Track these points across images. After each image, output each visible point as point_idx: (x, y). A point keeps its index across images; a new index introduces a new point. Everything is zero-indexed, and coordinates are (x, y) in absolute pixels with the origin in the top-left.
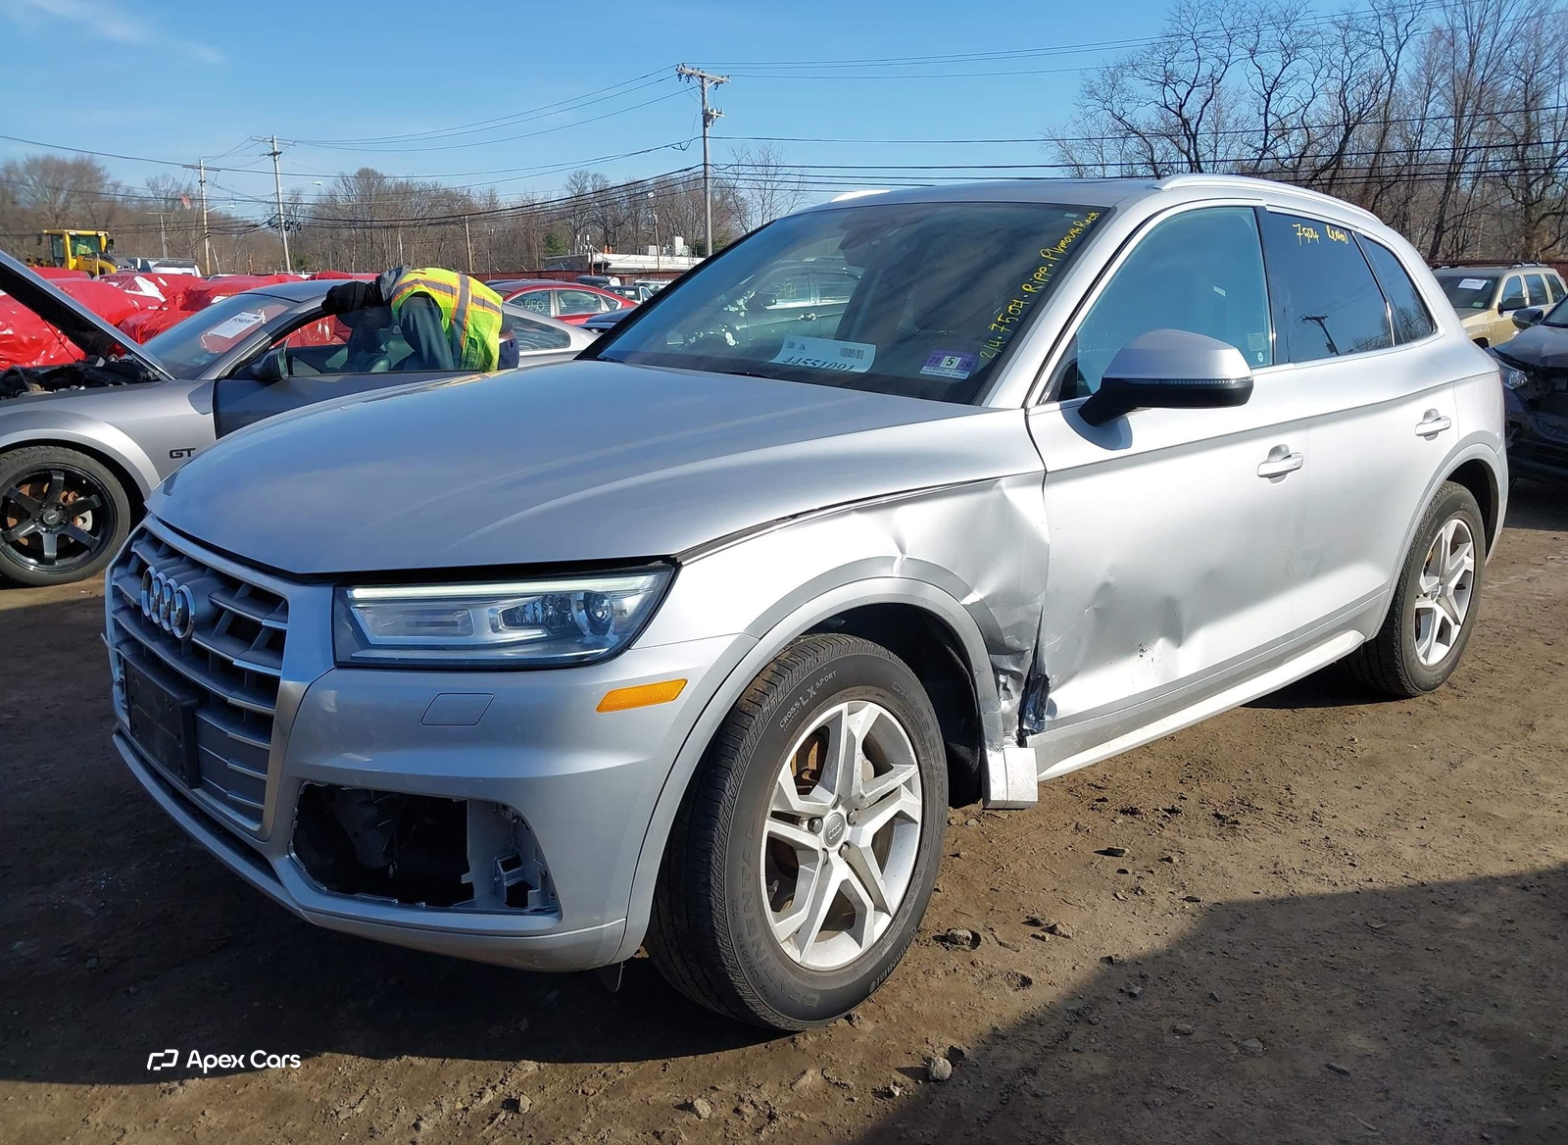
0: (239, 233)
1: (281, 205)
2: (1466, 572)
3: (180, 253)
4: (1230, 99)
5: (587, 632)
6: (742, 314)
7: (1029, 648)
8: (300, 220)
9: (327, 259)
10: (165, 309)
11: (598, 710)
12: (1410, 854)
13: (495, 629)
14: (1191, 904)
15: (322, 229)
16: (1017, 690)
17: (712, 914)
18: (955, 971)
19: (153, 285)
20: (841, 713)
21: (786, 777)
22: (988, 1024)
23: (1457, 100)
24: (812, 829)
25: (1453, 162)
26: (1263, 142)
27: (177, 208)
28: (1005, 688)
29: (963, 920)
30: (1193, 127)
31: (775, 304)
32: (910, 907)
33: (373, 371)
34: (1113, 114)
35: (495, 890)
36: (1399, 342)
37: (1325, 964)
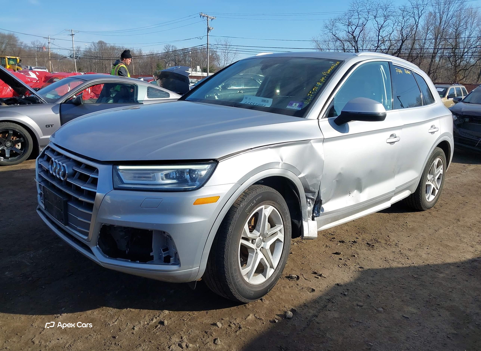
0: (60, 59)
1: (74, 51)
2: (441, 174)
3: (41, 65)
4: (368, 31)
5: (190, 181)
6: (220, 90)
7: (317, 191)
8: (80, 56)
9: (88, 68)
10: (38, 82)
11: (194, 204)
12: (424, 256)
13: (163, 179)
14: (361, 269)
15: (87, 59)
16: (312, 204)
17: (224, 266)
18: (292, 287)
19: (34, 74)
20: (262, 208)
21: (246, 227)
22: (303, 302)
23: (436, 34)
24: (252, 243)
25: (434, 53)
26: (377, 44)
27: (41, 51)
28: (309, 203)
29: (294, 272)
30: (356, 39)
31: (230, 87)
32: (280, 267)
33: (108, 103)
34: (333, 34)
35: (160, 258)
36: (424, 105)
37: (401, 287)
